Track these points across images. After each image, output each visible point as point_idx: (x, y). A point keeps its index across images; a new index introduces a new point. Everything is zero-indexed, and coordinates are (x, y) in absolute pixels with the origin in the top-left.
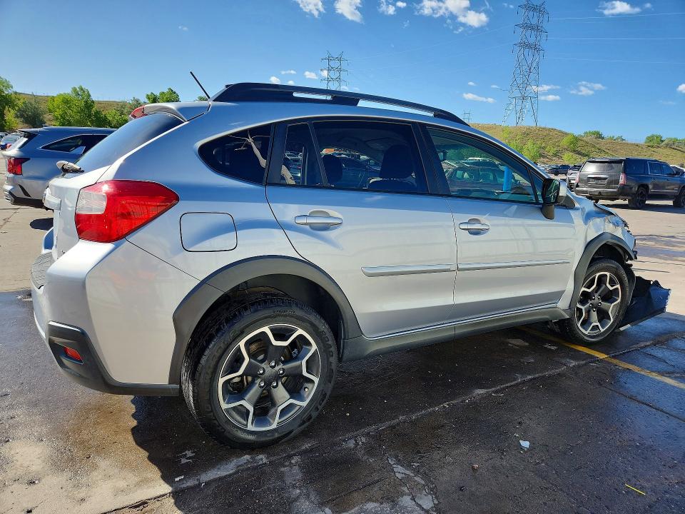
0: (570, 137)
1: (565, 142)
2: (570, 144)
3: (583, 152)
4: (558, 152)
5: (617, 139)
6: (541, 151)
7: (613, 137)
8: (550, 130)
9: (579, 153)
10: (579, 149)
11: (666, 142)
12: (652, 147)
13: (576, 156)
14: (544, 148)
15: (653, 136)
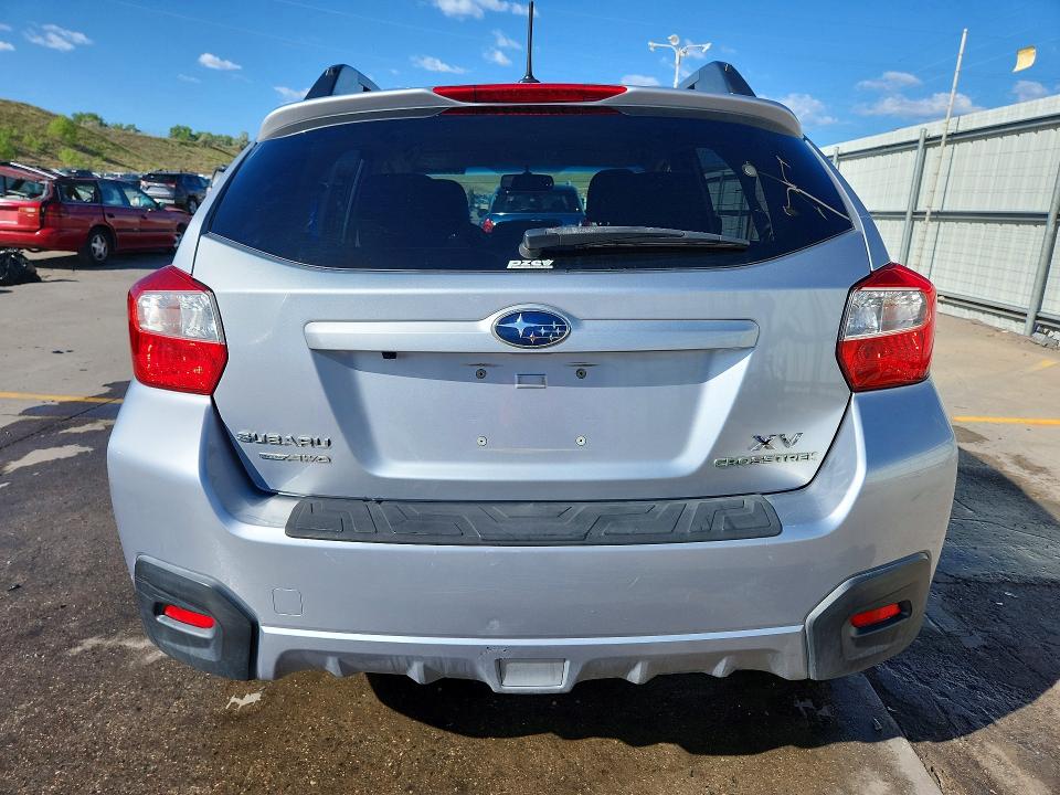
0: (61, 121)
1: (54, 129)
2: (65, 134)
3: (91, 147)
4: (46, 145)
5: (128, 129)
6: (15, 143)
7: (121, 125)
8: (20, 106)
9: (84, 150)
10: (82, 143)
11: (201, 139)
12: (186, 144)
13: (81, 155)
14: (18, 138)
15: (178, 128)
